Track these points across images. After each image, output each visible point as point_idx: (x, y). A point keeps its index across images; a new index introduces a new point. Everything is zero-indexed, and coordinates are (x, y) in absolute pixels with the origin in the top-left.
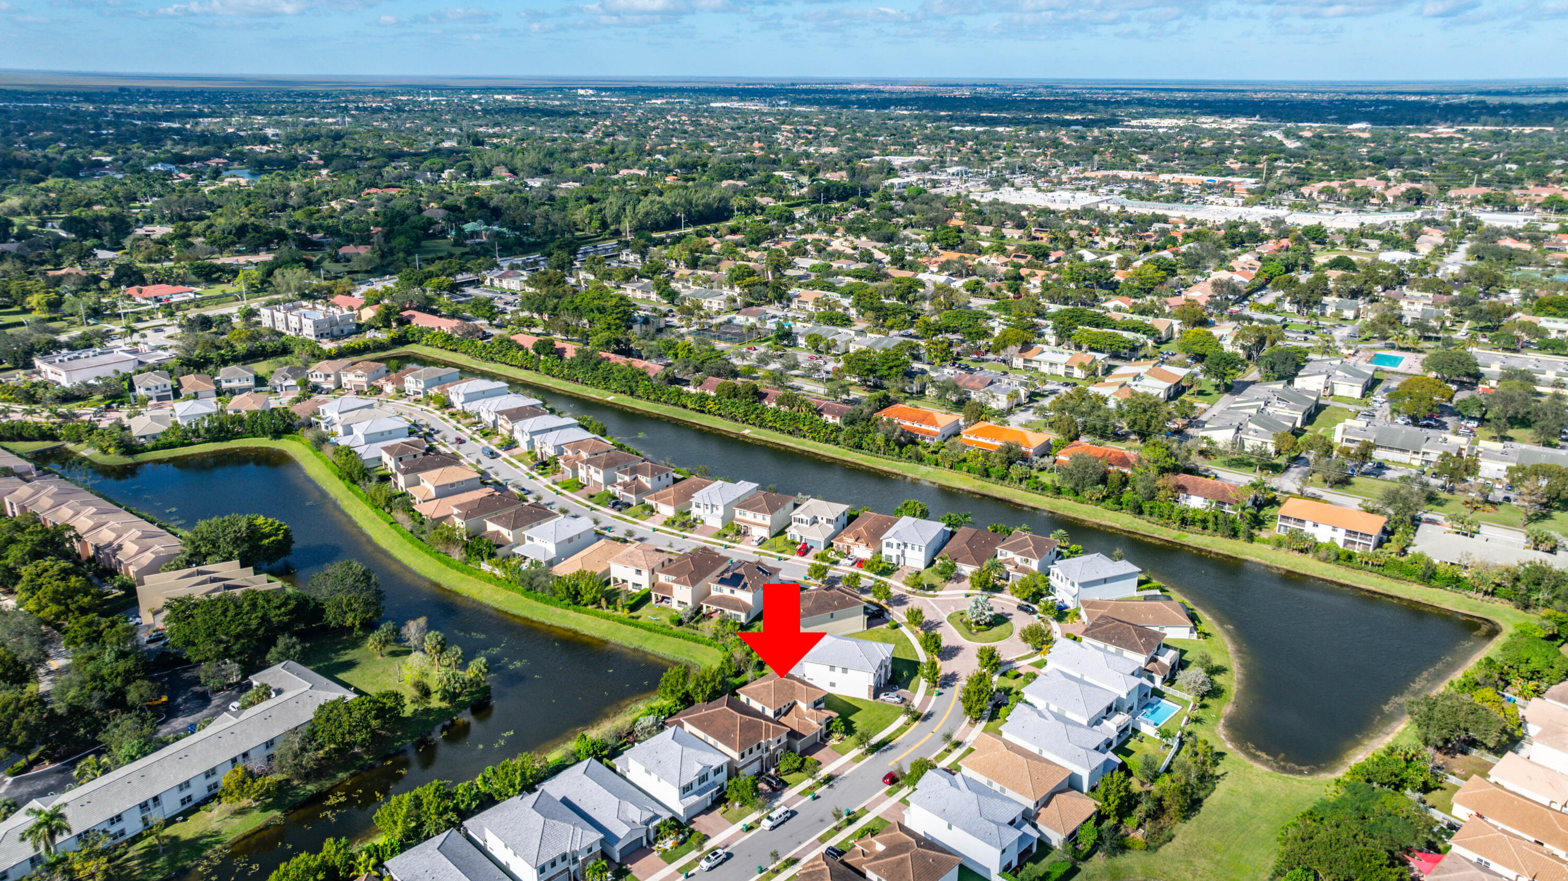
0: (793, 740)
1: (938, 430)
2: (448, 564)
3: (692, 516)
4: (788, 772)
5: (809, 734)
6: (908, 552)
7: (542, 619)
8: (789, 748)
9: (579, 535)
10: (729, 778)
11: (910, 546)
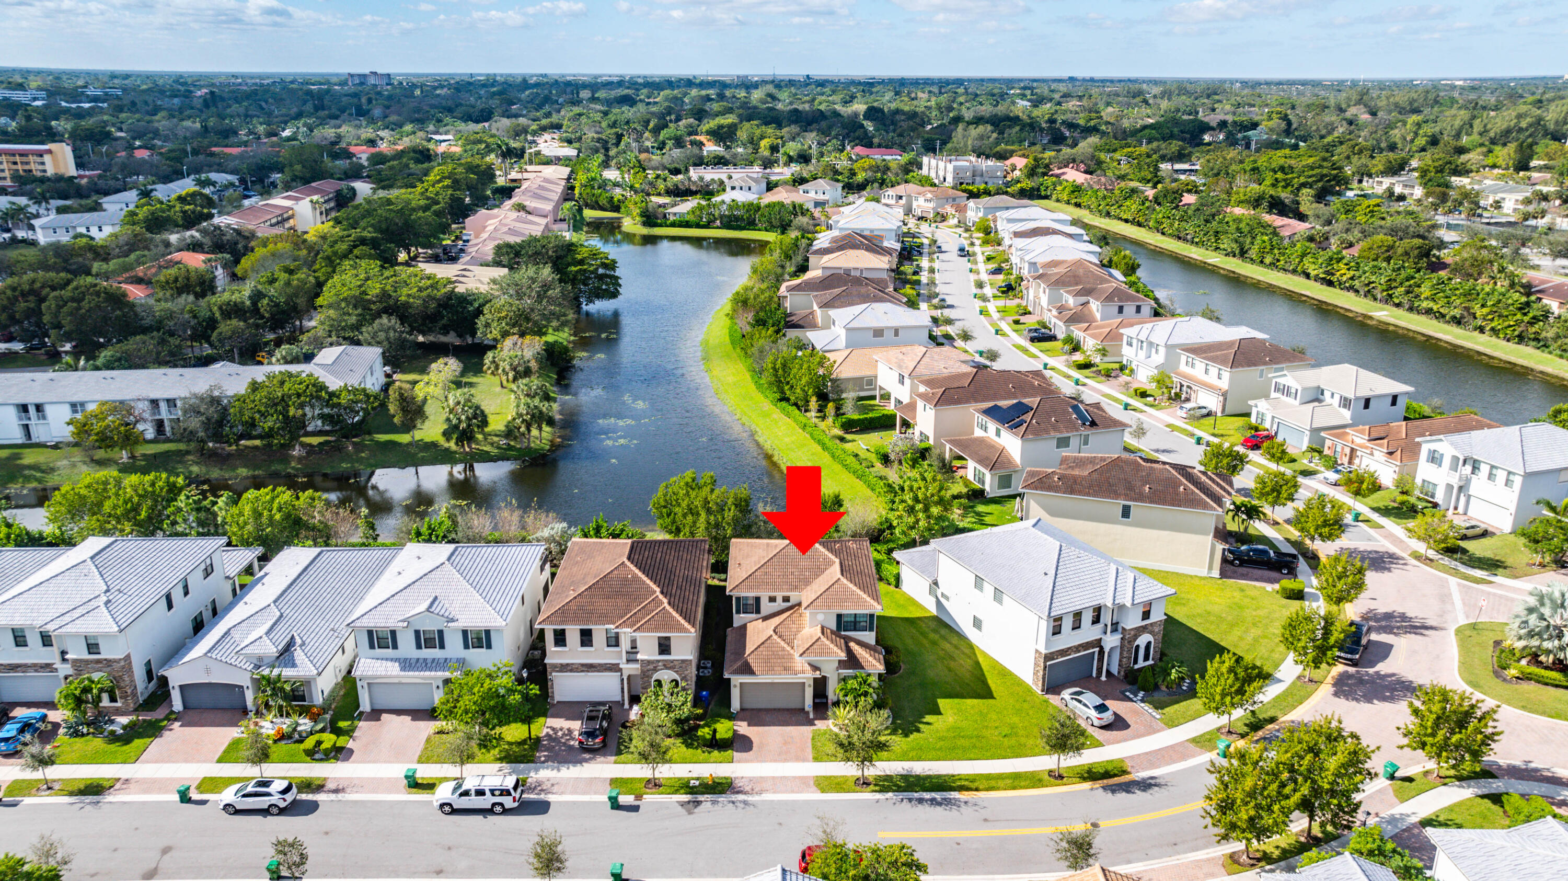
3: (1124, 360)
6: (1479, 485)
11: (1484, 469)
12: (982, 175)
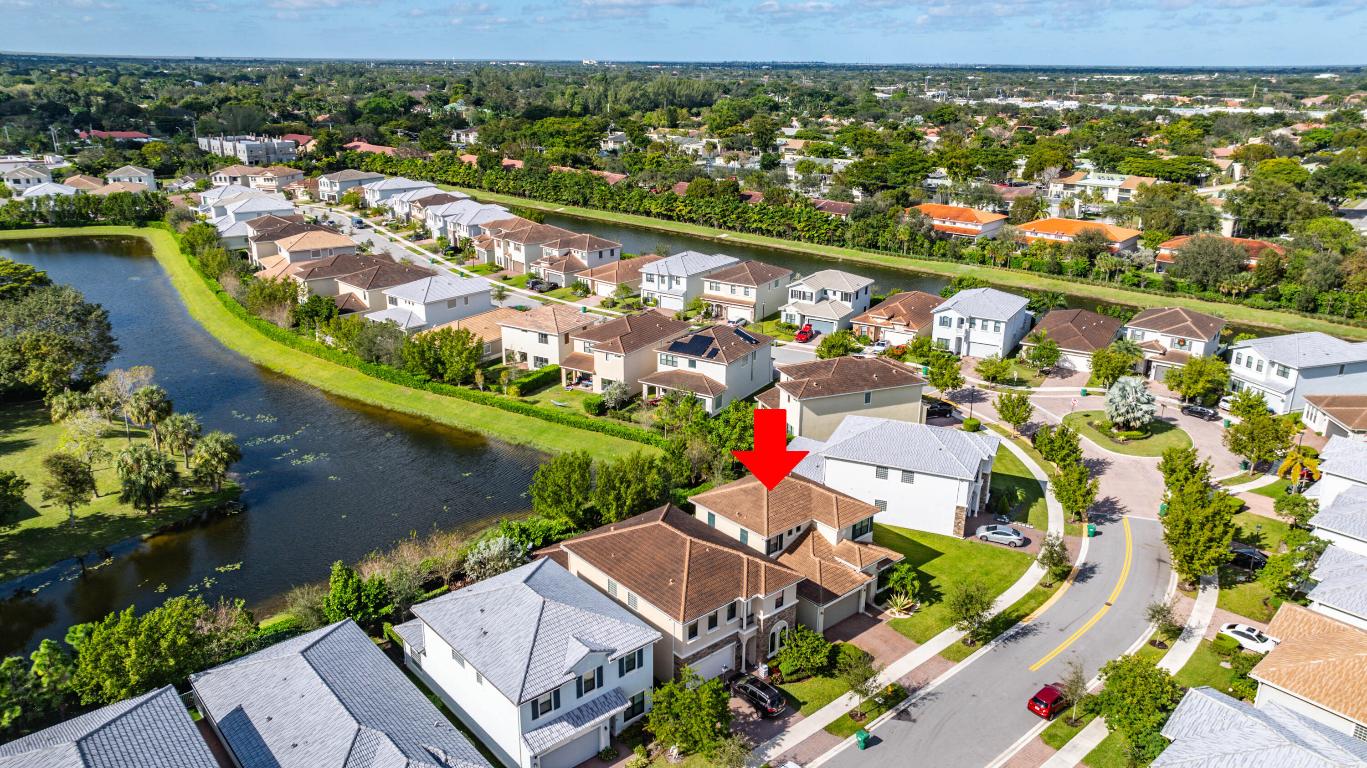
0: (810, 604)
1: (980, 228)
2: (267, 333)
3: (644, 294)
4: (799, 675)
5: (844, 592)
6: (977, 334)
7: (379, 402)
8: (800, 620)
9: (466, 299)
10: (658, 683)
11: (979, 323)
12: (275, 153)
